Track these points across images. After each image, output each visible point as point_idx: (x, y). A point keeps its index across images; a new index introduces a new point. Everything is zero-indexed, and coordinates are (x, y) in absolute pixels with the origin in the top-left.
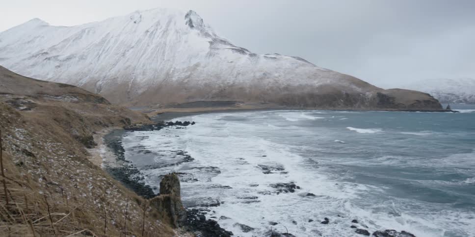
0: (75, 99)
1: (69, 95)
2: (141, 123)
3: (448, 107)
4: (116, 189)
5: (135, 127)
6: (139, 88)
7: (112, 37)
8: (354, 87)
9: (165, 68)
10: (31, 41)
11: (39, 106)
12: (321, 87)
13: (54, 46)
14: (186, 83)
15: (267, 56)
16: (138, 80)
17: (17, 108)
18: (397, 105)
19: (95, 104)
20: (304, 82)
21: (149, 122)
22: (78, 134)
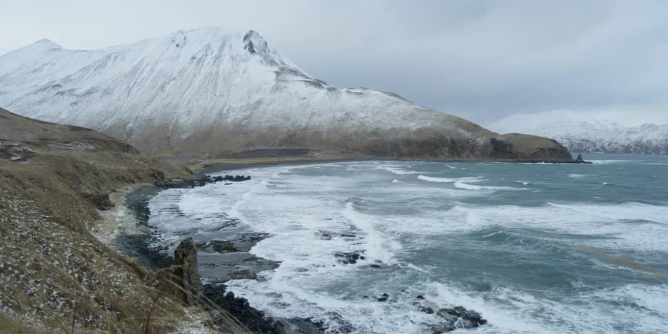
0: (92, 147)
1: (83, 142)
2: (178, 178)
3: (579, 157)
4: (106, 257)
5: (170, 183)
6: (182, 133)
7: (147, 65)
8: (461, 131)
9: (217, 106)
10: (38, 69)
11: (38, 155)
12: (420, 131)
13: (69, 76)
14: (245, 126)
15: (350, 90)
16: (182, 121)
17: (7, 158)
18: (515, 155)
19: (118, 153)
20: (397, 124)
21: (190, 177)
22: (88, 192)
